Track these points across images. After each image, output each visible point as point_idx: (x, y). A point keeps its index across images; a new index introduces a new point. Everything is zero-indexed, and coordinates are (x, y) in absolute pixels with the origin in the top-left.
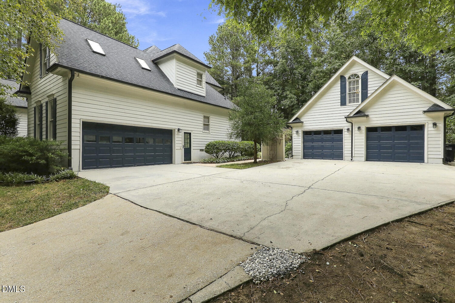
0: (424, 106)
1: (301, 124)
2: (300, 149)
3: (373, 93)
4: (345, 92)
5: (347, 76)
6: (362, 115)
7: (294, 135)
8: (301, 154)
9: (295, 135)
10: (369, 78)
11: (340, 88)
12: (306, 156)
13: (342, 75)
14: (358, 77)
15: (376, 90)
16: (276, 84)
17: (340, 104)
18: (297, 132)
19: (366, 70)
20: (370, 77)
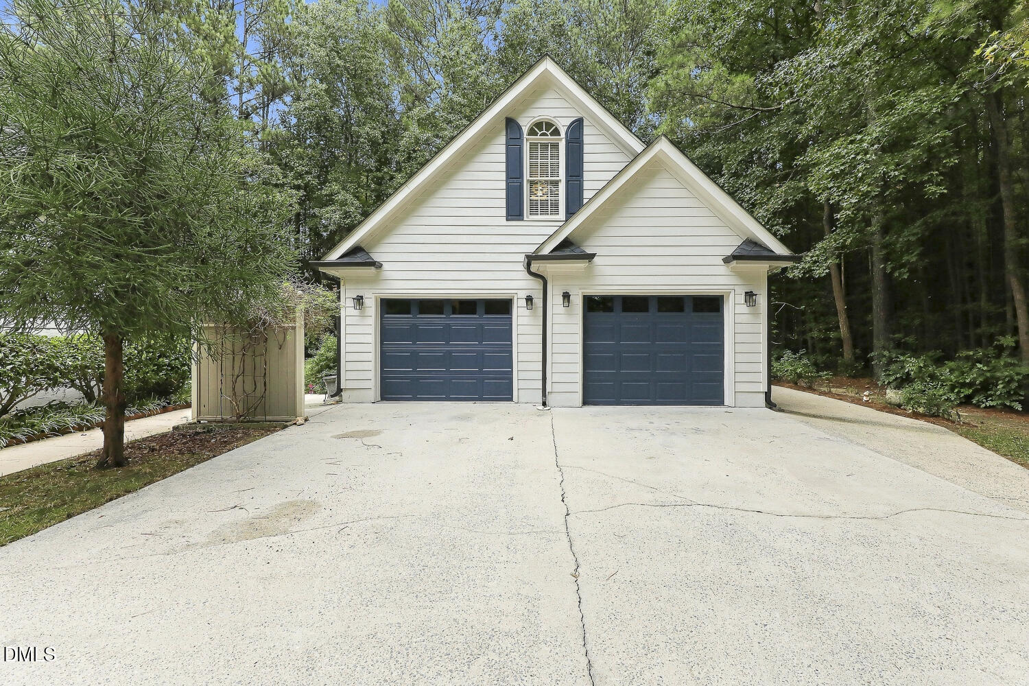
0: (720, 241)
1: (372, 270)
2: (371, 366)
3: (601, 191)
4: (521, 176)
5: (525, 123)
6: (577, 252)
7: (347, 311)
8: (371, 384)
9: (352, 311)
10: (586, 139)
11: (503, 158)
12: (391, 390)
13: (509, 116)
14: (556, 132)
15: (610, 182)
16: (301, 157)
17: (504, 211)
18: (359, 300)
19: (577, 115)
20: (590, 138)
